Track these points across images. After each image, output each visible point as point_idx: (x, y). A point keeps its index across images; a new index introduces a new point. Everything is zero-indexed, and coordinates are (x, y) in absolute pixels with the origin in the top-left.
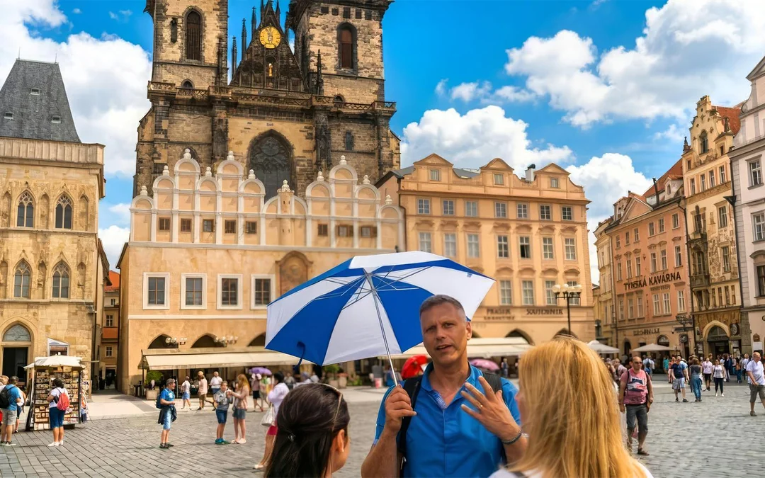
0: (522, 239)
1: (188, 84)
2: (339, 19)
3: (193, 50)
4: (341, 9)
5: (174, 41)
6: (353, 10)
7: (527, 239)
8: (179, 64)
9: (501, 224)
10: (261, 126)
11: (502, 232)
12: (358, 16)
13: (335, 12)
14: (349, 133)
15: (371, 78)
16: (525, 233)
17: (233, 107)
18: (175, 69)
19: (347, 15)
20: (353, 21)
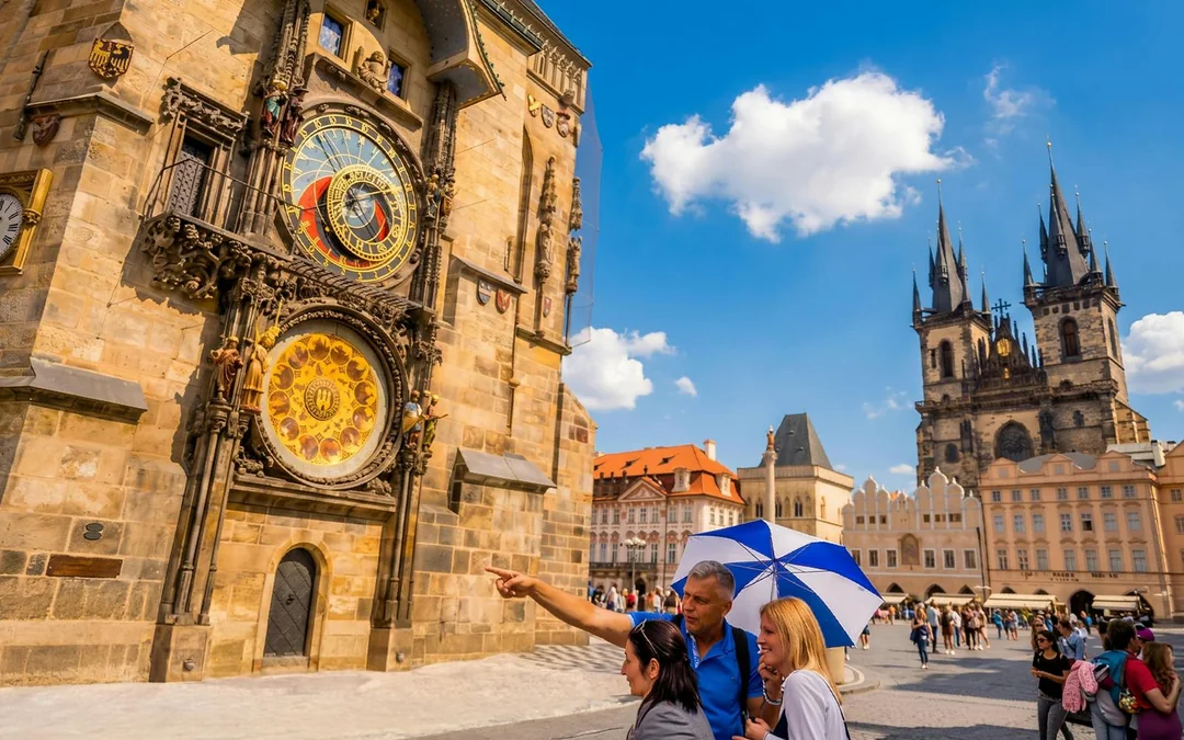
0: (1083, 516)
1: (946, 397)
2: (1060, 315)
3: (948, 372)
4: (1060, 306)
5: (934, 366)
6: (1071, 304)
7: (1089, 516)
8: (939, 384)
9: (1063, 503)
10: (1002, 419)
11: (1064, 511)
12: (1077, 308)
13: (1055, 311)
14: (1078, 412)
15: (1096, 359)
16: (1085, 510)
17: (976, 408)
18: (937, 388)
19: (1066, 310)
20: (1073, 314)
